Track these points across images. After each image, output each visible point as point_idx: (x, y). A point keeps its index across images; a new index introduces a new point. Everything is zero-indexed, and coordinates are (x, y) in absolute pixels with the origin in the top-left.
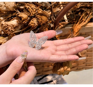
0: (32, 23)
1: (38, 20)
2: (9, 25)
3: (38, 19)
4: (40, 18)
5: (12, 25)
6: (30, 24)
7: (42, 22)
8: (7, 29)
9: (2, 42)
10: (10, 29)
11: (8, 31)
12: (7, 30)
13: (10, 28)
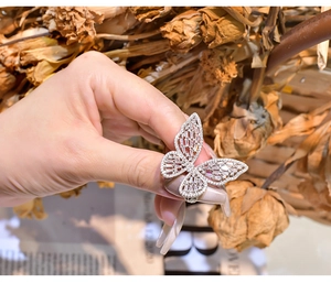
0: (174, 31)
1: (203, 27)
2: (81, 11)
3: (203, 23)
4: (211, 24)
5: (92, 13)
6: (166, 32)
7: (213, 39)
8: (68, 22)
9: (39, 58)
10: (78, 27)
11: (69, 32)
12: (67, 27)
13: (79, 23)
